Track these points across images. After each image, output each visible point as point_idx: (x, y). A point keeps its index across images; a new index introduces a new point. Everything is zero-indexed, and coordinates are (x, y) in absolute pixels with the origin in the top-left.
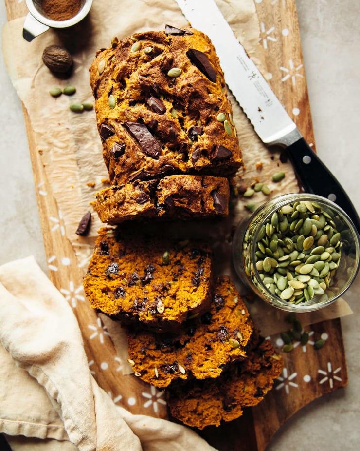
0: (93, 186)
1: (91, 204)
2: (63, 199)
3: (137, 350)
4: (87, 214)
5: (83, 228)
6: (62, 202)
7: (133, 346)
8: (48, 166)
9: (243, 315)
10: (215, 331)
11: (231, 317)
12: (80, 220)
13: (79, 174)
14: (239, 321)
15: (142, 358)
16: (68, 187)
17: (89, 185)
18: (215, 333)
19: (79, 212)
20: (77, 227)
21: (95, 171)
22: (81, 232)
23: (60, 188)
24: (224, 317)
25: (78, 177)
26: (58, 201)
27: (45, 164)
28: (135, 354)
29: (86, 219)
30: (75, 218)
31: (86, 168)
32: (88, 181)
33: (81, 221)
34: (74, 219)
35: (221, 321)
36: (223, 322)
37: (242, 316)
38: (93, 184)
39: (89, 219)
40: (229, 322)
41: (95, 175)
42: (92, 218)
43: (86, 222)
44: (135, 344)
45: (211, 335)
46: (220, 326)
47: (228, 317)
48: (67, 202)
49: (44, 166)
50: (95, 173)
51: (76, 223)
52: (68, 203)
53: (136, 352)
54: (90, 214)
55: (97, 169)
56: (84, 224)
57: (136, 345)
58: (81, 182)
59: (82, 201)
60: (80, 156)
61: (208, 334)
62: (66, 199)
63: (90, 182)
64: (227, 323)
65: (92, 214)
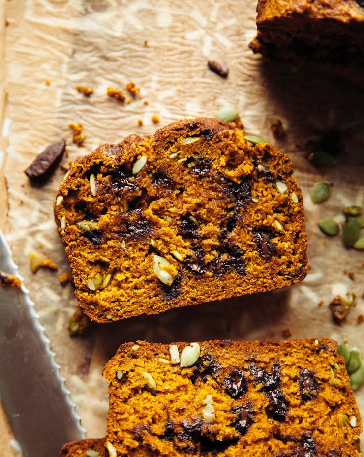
0: (88, 95)
1: (72, 127)
2: (22, 99)
3: (125, 428)
4: (59, 144)
5: (42, 166)
6: (18, 104)
7: (119, 417)
8: (15, 26)
9: (352, 427)
10: (292, 440)
11: (327, 423)
12: (40, 150)
13: (69, 63)
14: (343, 435)
15: (132, 446)
16: (40, 81)
17: (79, 90)
18: (289, 443)
19: (44, 135)
20: (30, 162)
21: (101, 68)
22: (35, 174)
23: (25, 76)
24: (314, 419)
25: (65, 67)
26: (11, 99)
27: (10, 20)
28: (120, 434)
29: (54, 153)
30: (33, 143)
31: (87, 55)
32: (81, 81)
33: (43, 153)
34: (29, 144)
35: (305, 424)
36: (311, 427)
37: (349, 428)
38: (89, 90)
39: (59, 153)
40: (322, 432)
41: (100, 75)
42: (65, 155)
43: (51, 158)
44: (122, 414)
45: (282, 445)
46: (302, 432)
47: (321, 421)
48: (27, 106)
49: (7, 24)
50: (101, 71)
51: (31, 154)
52: (30, 111)
53: (123, 431)
54: (65, 145)
55: (106, 64)
56: (47, 160)
57: (126, 415)
58: (67, 79)
59: (56, 115)
60: (81, 28)
61: (276, 441)
62: (26, 101)
63: (83, 85)
64: (316, 432)
65: (68, 148)
